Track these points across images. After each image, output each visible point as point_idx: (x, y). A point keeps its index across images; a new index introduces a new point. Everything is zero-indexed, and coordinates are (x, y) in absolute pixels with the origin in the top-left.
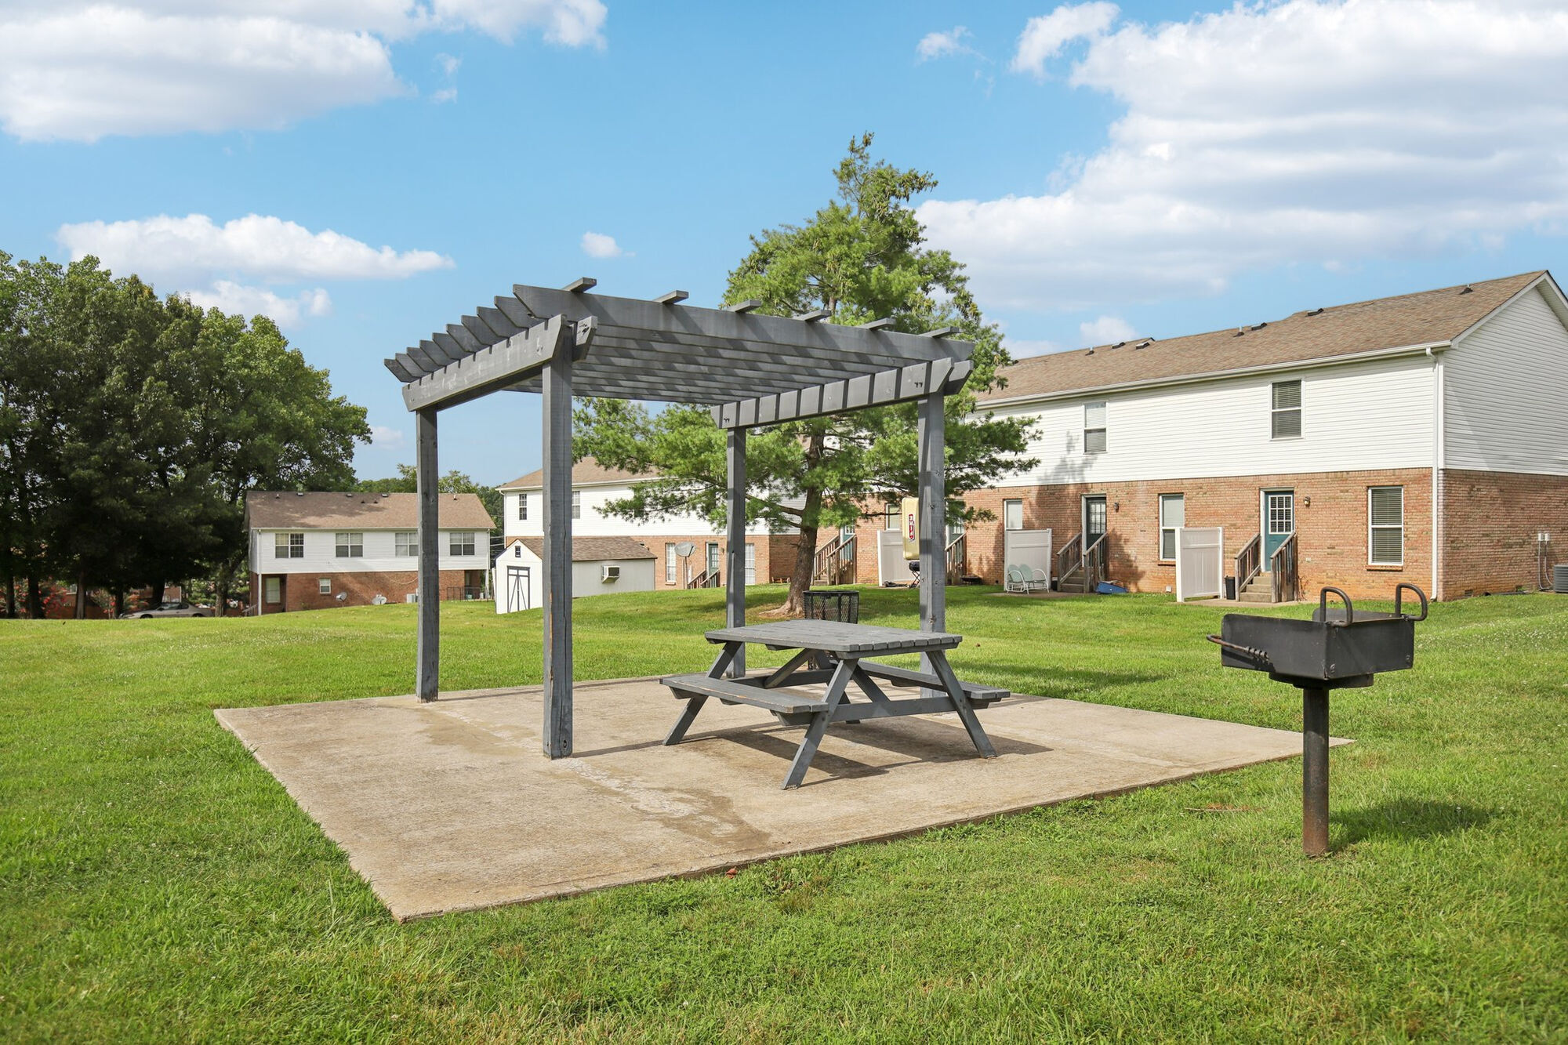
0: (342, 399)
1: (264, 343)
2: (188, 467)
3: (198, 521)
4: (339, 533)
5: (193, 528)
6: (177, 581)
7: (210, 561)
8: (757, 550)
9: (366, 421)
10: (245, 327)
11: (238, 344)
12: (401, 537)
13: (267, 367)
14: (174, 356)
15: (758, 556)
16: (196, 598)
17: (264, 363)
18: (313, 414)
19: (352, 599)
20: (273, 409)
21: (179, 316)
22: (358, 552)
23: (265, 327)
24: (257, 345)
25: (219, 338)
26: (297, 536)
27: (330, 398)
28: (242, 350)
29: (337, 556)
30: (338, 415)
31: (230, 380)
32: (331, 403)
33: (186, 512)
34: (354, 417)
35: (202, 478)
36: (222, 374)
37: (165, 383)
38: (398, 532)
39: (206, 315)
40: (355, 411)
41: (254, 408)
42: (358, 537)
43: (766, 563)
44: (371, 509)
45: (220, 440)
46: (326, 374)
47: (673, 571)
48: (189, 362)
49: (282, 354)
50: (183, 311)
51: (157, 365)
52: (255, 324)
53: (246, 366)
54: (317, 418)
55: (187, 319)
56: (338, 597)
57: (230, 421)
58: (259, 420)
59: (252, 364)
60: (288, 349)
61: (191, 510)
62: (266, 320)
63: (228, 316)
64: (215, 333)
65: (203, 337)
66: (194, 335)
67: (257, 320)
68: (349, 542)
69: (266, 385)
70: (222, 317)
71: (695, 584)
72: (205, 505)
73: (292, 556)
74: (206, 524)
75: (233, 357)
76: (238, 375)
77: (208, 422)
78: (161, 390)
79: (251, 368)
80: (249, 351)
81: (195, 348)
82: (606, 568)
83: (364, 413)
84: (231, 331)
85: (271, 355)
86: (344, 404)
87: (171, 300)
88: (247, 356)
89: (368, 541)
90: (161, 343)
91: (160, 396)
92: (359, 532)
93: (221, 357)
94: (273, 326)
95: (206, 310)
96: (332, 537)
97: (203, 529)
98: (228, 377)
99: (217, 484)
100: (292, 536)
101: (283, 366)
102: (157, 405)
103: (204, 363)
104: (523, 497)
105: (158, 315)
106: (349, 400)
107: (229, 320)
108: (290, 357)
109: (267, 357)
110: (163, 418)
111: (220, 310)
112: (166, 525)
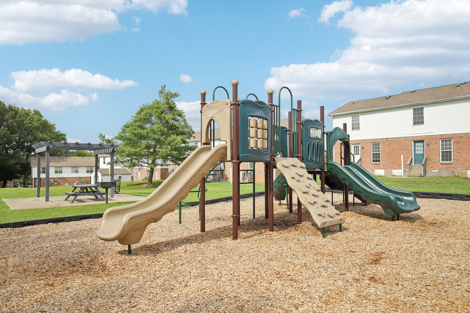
0: (59, 132)
1: (36, 117)
2: (14, 149)
3: (16, 164)
4: (56, 167)
5: (15, 166)
6: (10, 180)
7: (20, 174)
8: (158, 172)
9: (66, 137)
10: (31, 112)
11: (29, 118)
12: (73, 168)
13: (36, 124)
14: (10, 121)
15: (158, 173)
16: (18, 185)
17: (36, 123)
18: (49, 136)
19: (59, 184)
20: (38, 135)
21: (12, 110)
22: (61, 172)
23: (37, 113)
24: (34, 118)
25: (23, 116)
26: (44, 168)
27: (56, 131)
28: (30, 119)
29: (55, 173)
30: (58, 136)
31: (26, 127)
32: (56, 133)
33: (13, 162)
34: (62, 136)
35: (17, 153)
36: (24, 126)
37: (7, 128)
38: (72, 167)
39: (20, 109)
40: (63, 135)
41: (32, 135)
42: (61, 168)
43: (160, 175)
44: (64, 161)
45: (23, 142)
46: (54, 125)
47: (139, 177)
48: (14, 123)
49: (41, 120)
50: (13, 109)
51: (5, 124)
52: (34, 112)
53: (30, 123)
54: (50, 137)
55: (14, 111)
56: (55, 184)
57: (26, 138)
58: (34, 138)
59: (33, 123)
60: (43, 119)
61: (14, 161)
62: (37, 111)
63: (26, 110)
64: (22, 115)
65: (18, 116)
66: (16, 115)
67: (34, 111)
68: (58, 170)
69: (37, 128)
70: (24, 110)
71: (144, 180)
72: (18, 160)
73: (42, 173)
74: (19, 165)
75: (27, 121)
76: (28, 126)
77: (20, 138)
78: (6, 130)
79: (32, 124)
80: (32, 120)
81: (16, 119)
82: (118, 176)
83: (65, 135)
84: (27, 114)
85: (39, 120)
86: (60, 133)
87: (10, 106)
88: (31, 121)
89: (64, 169)
90: (6, 118)
91: (5, 132)
92: (61, 167)
93: (24, 121)
94: (39, 112)
95: (20, 108)
96: (54, 168)
97: (18, 166)
98: (25, 126)
99: (22, 154)
100: (43, 168)
101: (41, 124)
102: (5, 134)
103: (18, 123)
104: (104, 158)
105: (6, 111)
106: (61, 132)
107: (26, 111)
108: (43, 121)
109: (37, 121)
110: (6, 137)
111: (24, 108)
112: (7, 165)
